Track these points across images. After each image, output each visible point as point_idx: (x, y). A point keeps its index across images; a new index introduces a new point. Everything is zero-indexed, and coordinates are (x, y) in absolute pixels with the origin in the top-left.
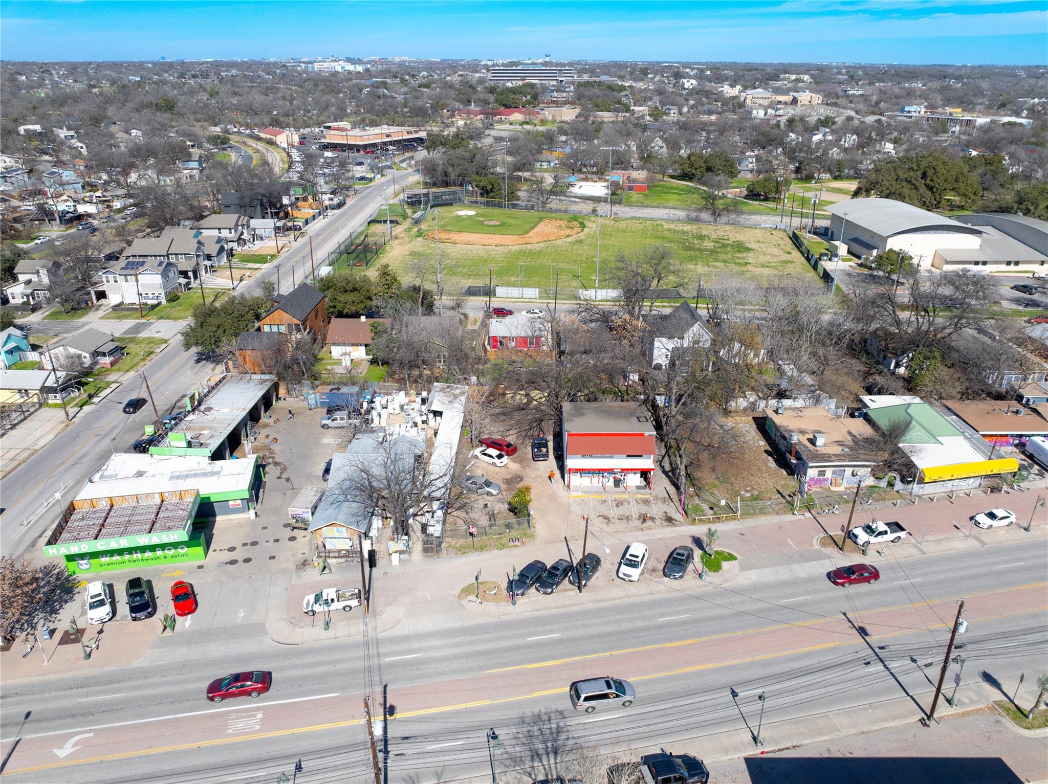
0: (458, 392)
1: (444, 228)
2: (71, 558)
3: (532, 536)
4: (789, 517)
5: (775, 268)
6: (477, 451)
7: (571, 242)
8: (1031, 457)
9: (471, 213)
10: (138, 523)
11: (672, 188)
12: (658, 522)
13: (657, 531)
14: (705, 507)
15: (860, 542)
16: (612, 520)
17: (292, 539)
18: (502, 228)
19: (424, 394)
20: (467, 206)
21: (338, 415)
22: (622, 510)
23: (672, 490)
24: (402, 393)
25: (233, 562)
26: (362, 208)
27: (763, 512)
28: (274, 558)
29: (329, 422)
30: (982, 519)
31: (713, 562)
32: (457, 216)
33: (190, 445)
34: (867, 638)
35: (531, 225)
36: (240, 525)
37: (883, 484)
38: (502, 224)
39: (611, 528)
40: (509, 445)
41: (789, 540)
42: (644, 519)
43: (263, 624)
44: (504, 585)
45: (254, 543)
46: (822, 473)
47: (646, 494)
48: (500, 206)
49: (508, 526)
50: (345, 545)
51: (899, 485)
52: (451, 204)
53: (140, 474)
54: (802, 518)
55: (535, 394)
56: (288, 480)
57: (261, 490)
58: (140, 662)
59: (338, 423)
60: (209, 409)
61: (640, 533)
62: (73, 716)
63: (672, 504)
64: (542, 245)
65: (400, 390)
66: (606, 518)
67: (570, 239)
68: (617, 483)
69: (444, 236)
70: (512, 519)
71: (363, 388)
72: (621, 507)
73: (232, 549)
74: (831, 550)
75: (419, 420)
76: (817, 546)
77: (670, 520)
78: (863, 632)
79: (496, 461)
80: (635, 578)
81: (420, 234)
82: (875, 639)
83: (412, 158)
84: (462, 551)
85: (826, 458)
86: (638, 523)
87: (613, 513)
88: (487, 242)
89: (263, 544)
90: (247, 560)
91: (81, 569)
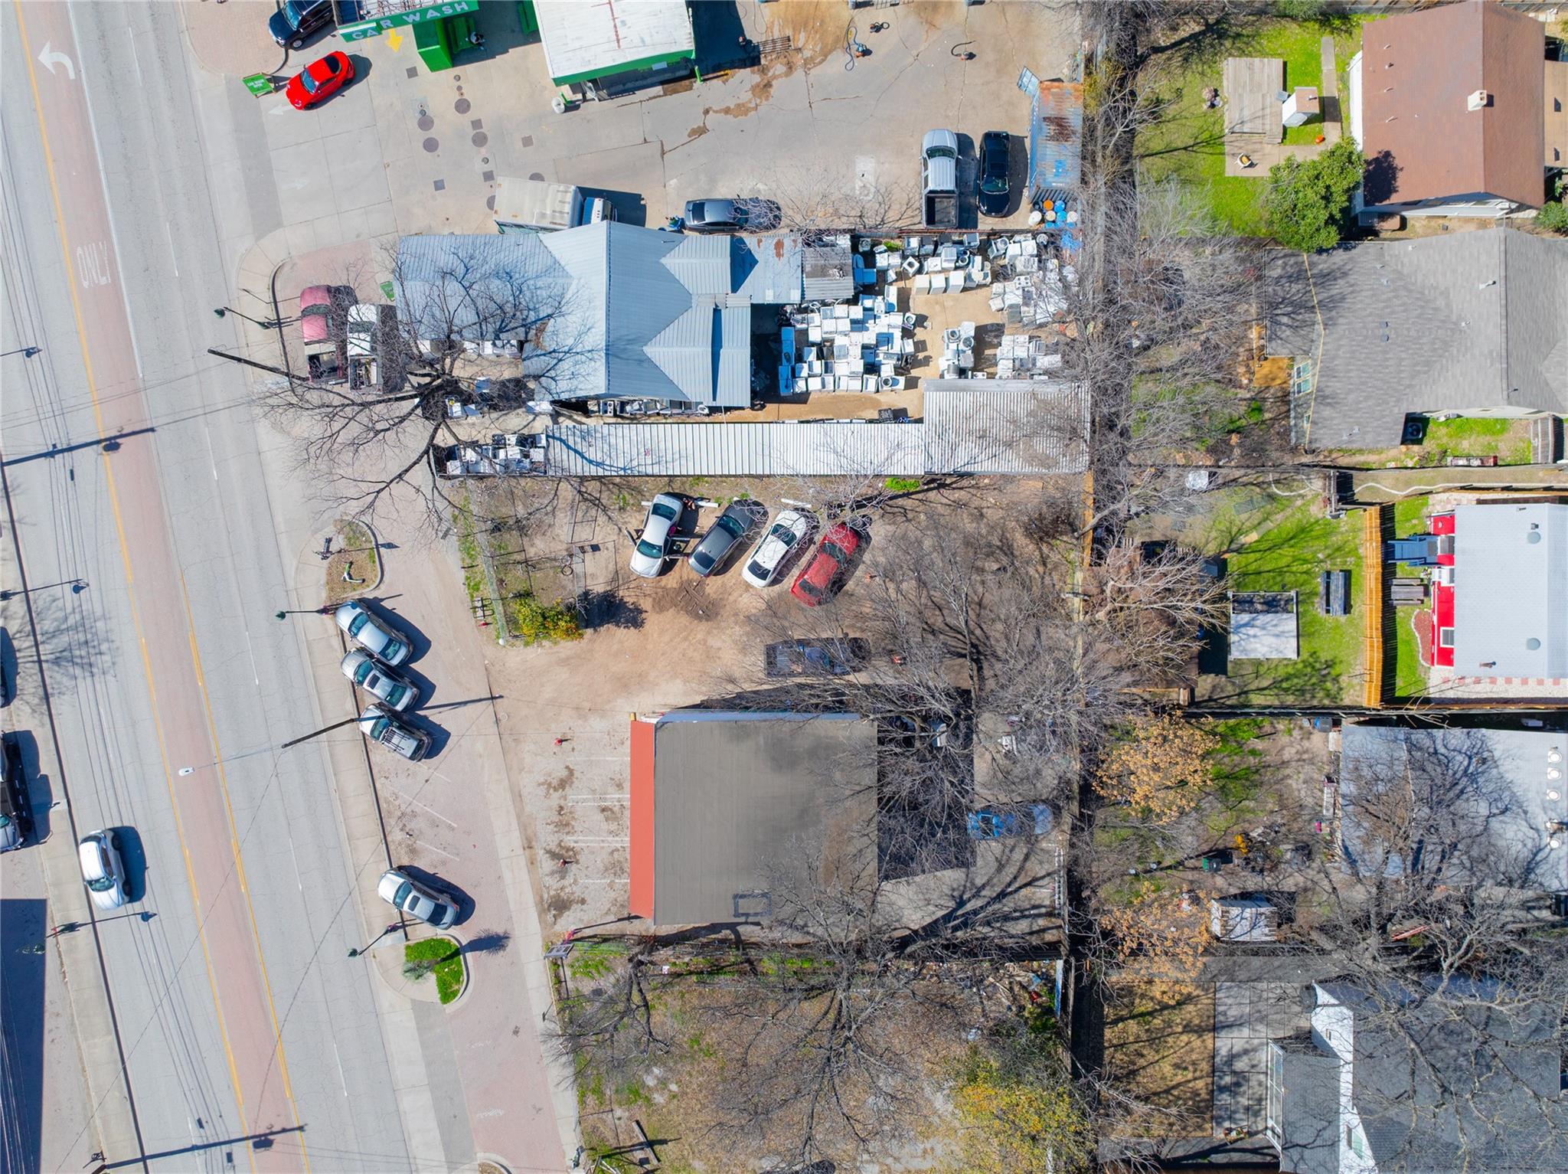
12: (553, 883)
13: (524, 875)
16: (555, 795)
22: (592, 818)
25: (425, 122)
28: (439, 185)
34: (250, 1142)
41: (501, 1113)
42: (565, 859)
43: (279, 225)
56: (701, 131)
57: (658, 90)
61: (516, 839)
62: (103, 37)
63: (612, 918)
66: (563, 784)
72: (601, 816)
73: (462, 106)
76: (481, 1157)
77: (560, 906)
78: (263, 1142)
86: (548, 838)
89: (478, 155)
90: (428, 145)
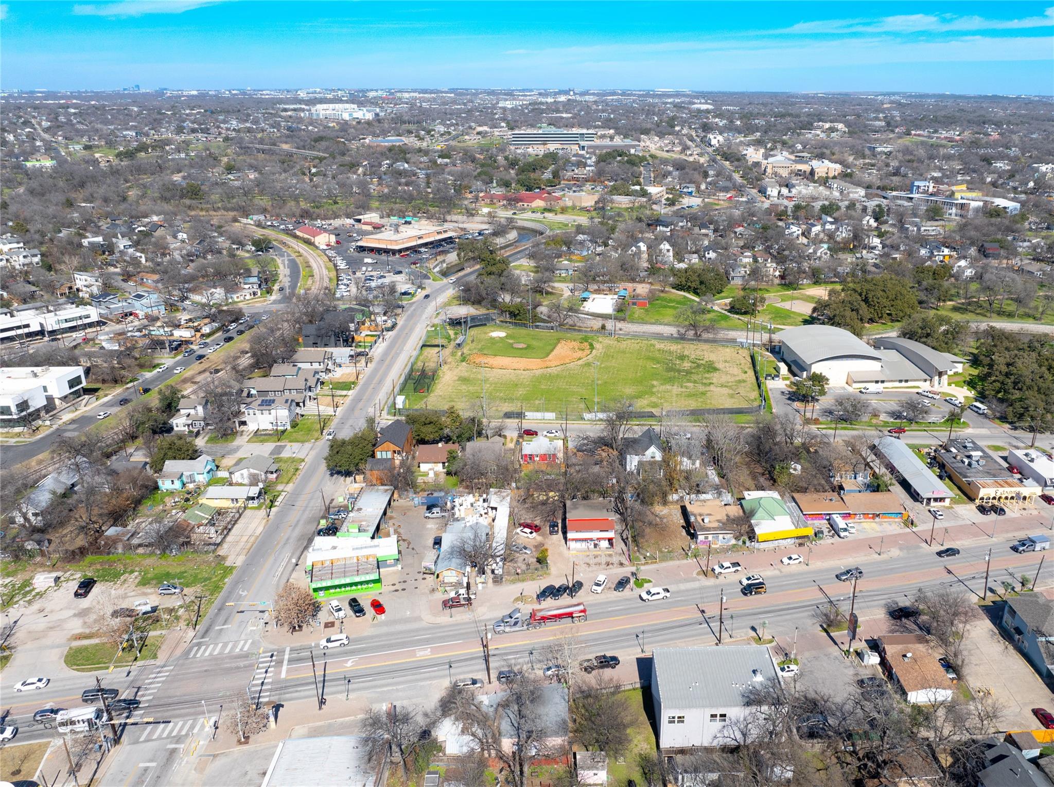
0: (505, 494)
1: (482, 352)
2: (315, 590)
3: (549, 574)
4: (685, 561)
5: (730, 387)
6: (518, 530)
7: (581, 365)
8: (832, 526)
9: (502, 334)
10: (350, 571)
11: (671, 301)
12: (615, 565)
13: (613, 569)
14: (642, 557)
15: (716, 572)
16: (591, 565)
17: (424, 579)
18: (526, 352)
19: (485, 496)
20: (499, 326)
21: (435, 510)
22: (597, 560)
23: (625, 549)
24: (471, 495)
25: (397, 591)
26: (412, 330)
27: (672, 559)
28: (416, 588)
29: (429, 515)
30: (786, 560)
31: (639, 583)
32: (492, 339)
33: (359, 531)
35: (551, 347)
36: (395, 573)
37: (740, 543)
38: (529, 347)
39: (591, 569)
40: (536, 526)
41: (681, 572)
42: (608, 564)
43: (420, 617)
44: (535, 597)
45: (405, 582)
46: (706, 538)
47: (611, 552)
48: (525, 326)
49: (536, 569)
50: (454, 580)
51: (748, 543)
52: (485, 325)
53: (334, 548)
54: (692, 561)
55: (551, 494)
56: (414, 548)
58: (366, 634)
59: (435, 515)
60: (360, 509)
61: (605, 571)
63: (624, 555)
64: (559, 368)
65: (469, 493)
66: (588, 564)
67: (580, 362)
68: (595, 546)
69: (484, 360)
70: (539, 566)
71: (447, 493)
72: (597, 558)
73: (394, 585)
74: (702, 577)
75: (483, 512)
76: (695, 575)
77: (621, 564)
78: (703, 612)
79: (530, 535)
80: (599, 591)
81: (463, 359)
82: (706, 615)
83: (444, 261)
84: (513, 582)
85: (708, 529)
86: (605, 566)
87: (592, 562)
88: (516, 366)
89: (409, 582)
90: (404, 590)
91: (320, 597)
